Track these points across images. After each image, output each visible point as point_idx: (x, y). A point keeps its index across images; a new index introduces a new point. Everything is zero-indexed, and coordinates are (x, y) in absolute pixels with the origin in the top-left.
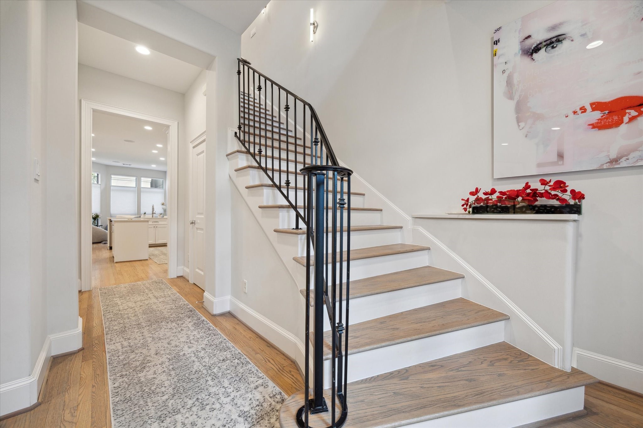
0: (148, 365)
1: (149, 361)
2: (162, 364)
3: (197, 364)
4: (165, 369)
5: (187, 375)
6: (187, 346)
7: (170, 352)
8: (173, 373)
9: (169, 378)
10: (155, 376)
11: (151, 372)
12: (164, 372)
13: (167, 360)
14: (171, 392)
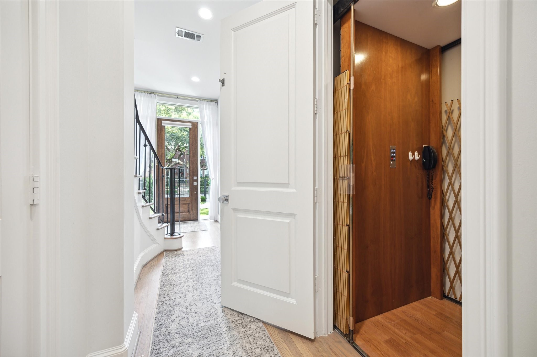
0: (216, 278)
1: (215, 280)
2: (208, 278)
3: (189, 274)
4: (206, 274)
5: (197, 270)
6: (190, 288)
7: (202, 285)
8: (203, 272)
9: (205, 270)
10: (212, 272)
11: (214, 274)
12: (207, 273)
13: (205, 279)
14: (205, 265)
